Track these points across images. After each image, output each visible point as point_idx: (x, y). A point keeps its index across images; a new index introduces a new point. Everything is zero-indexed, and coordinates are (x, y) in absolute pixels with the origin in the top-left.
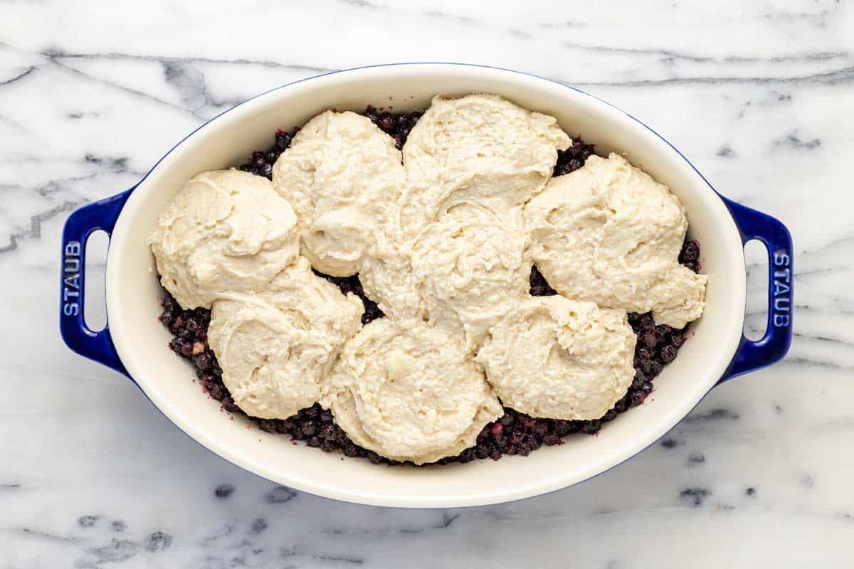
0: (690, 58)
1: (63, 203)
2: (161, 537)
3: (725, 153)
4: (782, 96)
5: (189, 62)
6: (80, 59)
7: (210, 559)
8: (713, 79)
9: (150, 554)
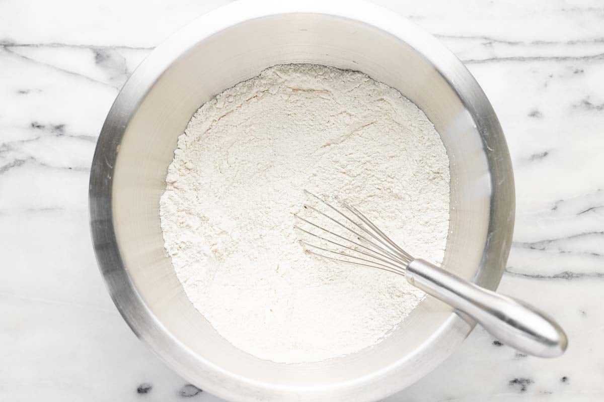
0: (505, 42)
1: (14, 160)
3: (534, 114)
4: (577, 70)
5: (114, 49)
6: (28, 48)
8: (523, 58)
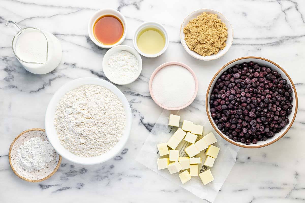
1: (58, 76)
2: (84, 170)
4: (259, 49)
6: (63, 36)
7: (98, 176)
8: (239, 44)
9: (81, 174)
